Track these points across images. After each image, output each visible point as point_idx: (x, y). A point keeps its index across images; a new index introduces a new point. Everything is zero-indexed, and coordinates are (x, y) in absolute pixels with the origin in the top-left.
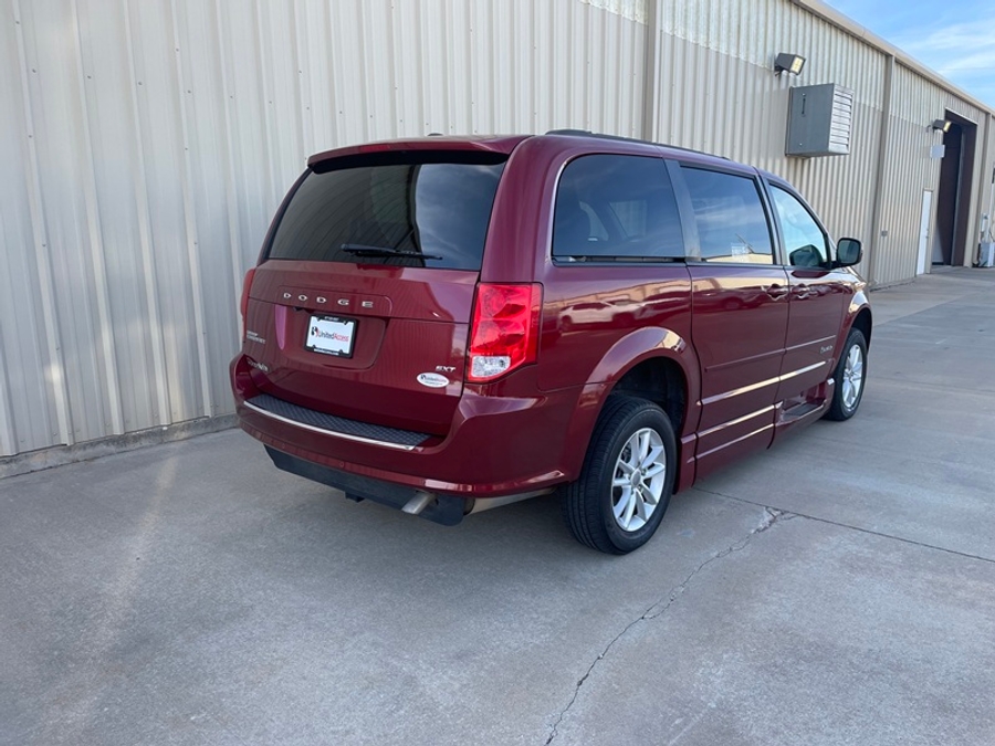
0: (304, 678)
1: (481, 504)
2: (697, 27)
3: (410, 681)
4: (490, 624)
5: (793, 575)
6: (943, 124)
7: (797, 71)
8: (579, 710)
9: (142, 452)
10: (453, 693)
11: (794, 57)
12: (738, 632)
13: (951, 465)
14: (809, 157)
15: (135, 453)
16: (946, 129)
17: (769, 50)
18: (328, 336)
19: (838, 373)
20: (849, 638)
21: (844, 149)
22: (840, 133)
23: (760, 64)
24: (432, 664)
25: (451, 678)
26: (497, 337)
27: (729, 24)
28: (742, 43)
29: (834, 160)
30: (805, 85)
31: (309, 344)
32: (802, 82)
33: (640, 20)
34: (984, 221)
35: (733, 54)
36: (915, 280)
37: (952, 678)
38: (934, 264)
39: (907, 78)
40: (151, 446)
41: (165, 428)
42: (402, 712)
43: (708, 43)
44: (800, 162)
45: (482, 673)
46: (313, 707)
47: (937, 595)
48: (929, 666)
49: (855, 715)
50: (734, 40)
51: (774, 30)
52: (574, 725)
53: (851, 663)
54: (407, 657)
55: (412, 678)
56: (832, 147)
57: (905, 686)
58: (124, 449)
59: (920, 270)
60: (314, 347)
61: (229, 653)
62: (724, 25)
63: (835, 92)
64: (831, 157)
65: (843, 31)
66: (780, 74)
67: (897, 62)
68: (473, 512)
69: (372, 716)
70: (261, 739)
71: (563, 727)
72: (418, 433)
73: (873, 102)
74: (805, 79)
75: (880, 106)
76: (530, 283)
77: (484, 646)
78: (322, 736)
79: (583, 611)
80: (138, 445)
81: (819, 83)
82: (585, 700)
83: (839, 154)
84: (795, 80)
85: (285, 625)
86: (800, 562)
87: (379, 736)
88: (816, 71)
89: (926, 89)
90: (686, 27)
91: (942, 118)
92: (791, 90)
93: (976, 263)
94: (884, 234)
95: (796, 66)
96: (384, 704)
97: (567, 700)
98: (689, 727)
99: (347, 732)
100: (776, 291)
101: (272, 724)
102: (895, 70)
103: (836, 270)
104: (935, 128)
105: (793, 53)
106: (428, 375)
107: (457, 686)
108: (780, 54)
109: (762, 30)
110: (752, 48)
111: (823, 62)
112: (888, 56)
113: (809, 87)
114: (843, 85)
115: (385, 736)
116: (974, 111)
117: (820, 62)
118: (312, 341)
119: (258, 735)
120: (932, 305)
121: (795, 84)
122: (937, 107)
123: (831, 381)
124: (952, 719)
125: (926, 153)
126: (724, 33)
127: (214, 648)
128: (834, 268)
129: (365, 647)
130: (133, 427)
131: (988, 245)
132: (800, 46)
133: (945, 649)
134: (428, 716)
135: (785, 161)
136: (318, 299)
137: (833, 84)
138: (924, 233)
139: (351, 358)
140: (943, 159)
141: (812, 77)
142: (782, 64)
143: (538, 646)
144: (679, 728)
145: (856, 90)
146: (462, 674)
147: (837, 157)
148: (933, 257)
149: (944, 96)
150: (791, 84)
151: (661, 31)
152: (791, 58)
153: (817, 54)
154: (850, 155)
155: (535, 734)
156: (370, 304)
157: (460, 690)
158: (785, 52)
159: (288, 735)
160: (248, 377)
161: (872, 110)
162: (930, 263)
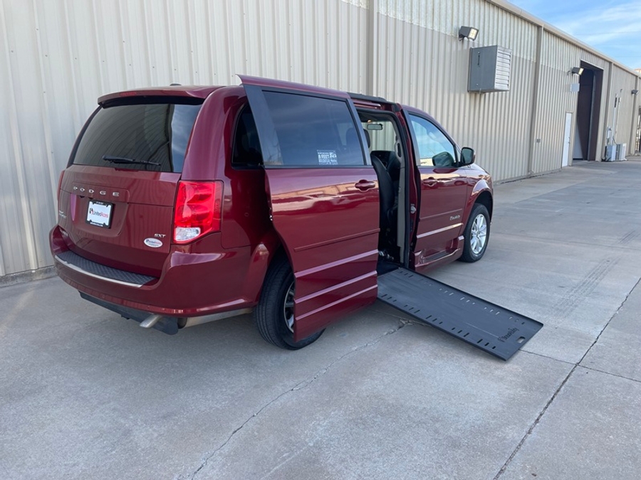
0: (61, 431)
1: (192, 321)
2: (404, 10)
3: (127, 433)
4: (193, 395)
5: (397, 362)
6: (579, 69)
7: (473, 37)
8: (226, 450)
9: (17, 287)
10: (151, 440)
11: (470, 29)
12: (348, 397)
13: (528, 290)
14: (484, 92)
15: (12, 287)
16: (580, 73)
17: (455, 24)
18: (98, 214)
19: (467, 233)
20: (415, 401)
21: (506, 88)
22: (502, 77)
23: (448, 33)
24: (146, 422)
25: (154, 430)
26: (190, 215)
27: (426, 8)
28: (436, 20)
29: (502, 94)
30: (481, 46)
31: (88, 220)
32: (479, 44)
33: (364, 6)
34: (609, 132)
35: (429, 27)
36: (561, 170)
37: (468, 426)
38: (574, 159)
39: (553, 41)
40: (24, 283)
41: (34, 271)
42: (114, 452)
43: (411, 20)
44: (478, 96)
45: (175, 427)
46: (59, 449)
47: (481, 372)
48: (457, 418)
49: (397, 449)
50: (430, 19)
51: (458, 11)
52: (219, 458)
53: (409, 416)
54: (132, 417)
55: (129, 430)
56: (497, 86)
57: (436, 431)
58: (5, 285)
59: (565, 164)
60: (91, 221)
61: (20, 415)
62: (423, 9)
63: (498, 51)
64: (496, 93)
65: (507, 11)
66: (463, 39)
67: (545, 30)
68: (186, 326)
69: (94, 455)
70: (19, 469)
71: (212, 460)
72: (148, 276)
73: (529, 56)
74: (481, 43)
75: (533, 59)
76: (214, 181)
77: (184, 410)
78: (57, 467)
79: (255, 387)
80: (15, 282)
81: (490, 45)
82: (234, 442)
83: (502, 91)
84: (474, 43)
85: (62, 398)
86: (406, 353)
87: (94, 467)
88: (488, 37)
89: (567, 48)
90: (396, 10)
91: (578, 66)
92: (471, 49)
93: (604, 158)
94: (538, 141)
95: (472, 34)
96: (104, 447)
97: (222, 443)
98: (290, 459)
99: (74, 465)
100: (364, 185)
101: (29, 459)
102: (545, 37)
103: (462, 167)
104: (573, 73)
105: (471, 26)
106: (150, 239)
107: (156, 435)
108: (462, 27)
109: (450, 12)
110: (443, 24)
111: (493, 31)
112: (539, 27)
113: (484, 48)
114: (503, 46)
115: (97, 467)
116: (601, 61)
117: (491, 31)
118: (90, 217)
119: (18, 466)
120: (565, 186)
121: (474, 46)
122: (575, 59)
123: (461, 238)
124: (456, 452)
125: (567, 89)
126: (423, 14)
127: (13, 411)
128: (460, 166)
129: (107, 412)
130: (11, 271)
131: (611, 147)
132: (477, 22)
133: (471, 407)
134: (130, 455)
135: (468, 95)
136: (90, 191)
137: (497, 46)
138: (567, 140)
139: (110, 228)
140: (579, 92)
141: (486, 41)
142: (463, 34)
143: (218, 409)
144: (284, 459)
145: (513, 50)
146: (163, 428)
147: (500, 93)
148: (573, 156)
149: (579, 52)
150: (471, 46)
151: (378, 13)
152: (469, 29)
153: (489, 26)
154: (510, 91)
155: (192, 465)
156: (117, 194)
157: (157, 438)
158: (466, 25)
159: (37, 466)
160: (61, 239)
161: (528, 62)
162: (571, 159)
